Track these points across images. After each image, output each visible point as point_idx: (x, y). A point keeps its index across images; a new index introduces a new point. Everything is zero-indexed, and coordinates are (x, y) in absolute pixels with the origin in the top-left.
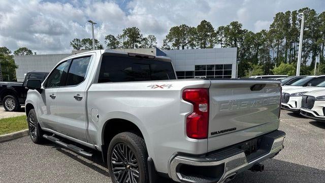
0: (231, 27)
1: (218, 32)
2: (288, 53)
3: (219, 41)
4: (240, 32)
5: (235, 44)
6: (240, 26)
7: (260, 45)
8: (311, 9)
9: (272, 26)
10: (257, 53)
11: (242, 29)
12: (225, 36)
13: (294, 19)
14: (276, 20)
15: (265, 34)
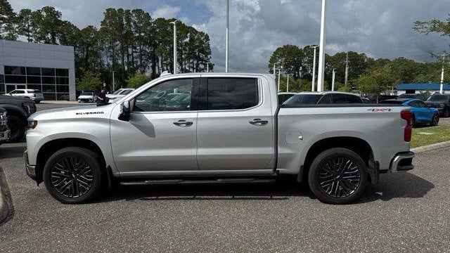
0: (44, 14)
1: (21, 17)
2: (126, 60)
3: (24, 30)
4: (59, 23)
5: (54, 39)
6: (58, 14)
7: (89, 45)
8: (145, 12)
9: (103, 23)
10: (87, 56)
11: (63, 20)
12: (33, 25)
13: (129, 20)
14: (107, 16)
15: (95, 31)
